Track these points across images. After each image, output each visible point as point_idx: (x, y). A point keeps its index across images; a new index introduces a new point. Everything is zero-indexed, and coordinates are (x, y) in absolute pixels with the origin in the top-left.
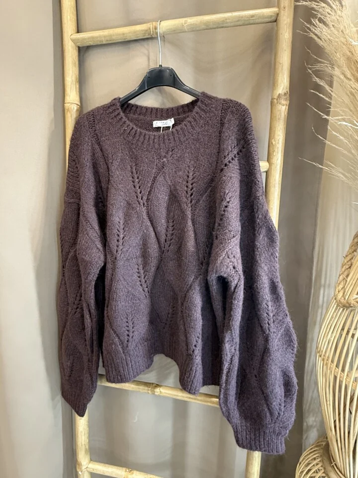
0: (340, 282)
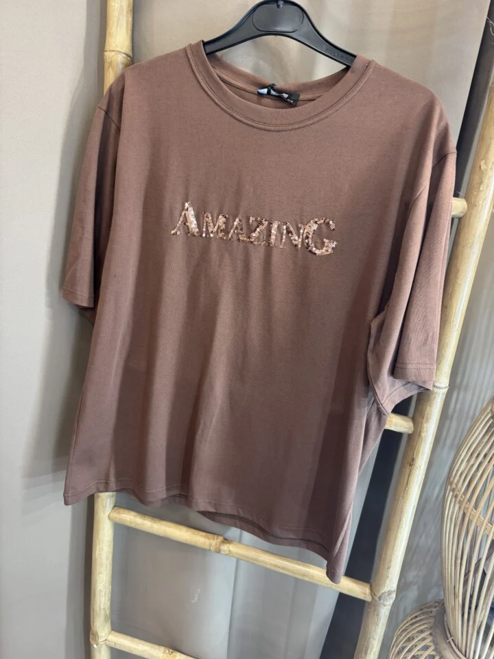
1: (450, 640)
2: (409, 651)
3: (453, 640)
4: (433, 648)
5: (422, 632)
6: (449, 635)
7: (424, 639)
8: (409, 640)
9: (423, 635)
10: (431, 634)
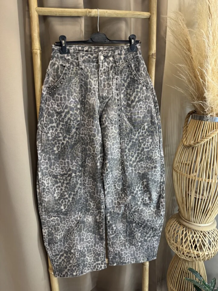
0: (184, 138)
1: (184, 219)
2: (172, 229)
3: (185, 219)
4: (179, 224)
5: (174, 222)
6: (183, 218)
7: (175, 224)
8: (171, 226)
9: (175, 223)
10: (177, 222)
